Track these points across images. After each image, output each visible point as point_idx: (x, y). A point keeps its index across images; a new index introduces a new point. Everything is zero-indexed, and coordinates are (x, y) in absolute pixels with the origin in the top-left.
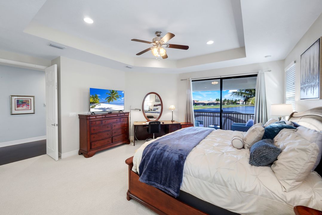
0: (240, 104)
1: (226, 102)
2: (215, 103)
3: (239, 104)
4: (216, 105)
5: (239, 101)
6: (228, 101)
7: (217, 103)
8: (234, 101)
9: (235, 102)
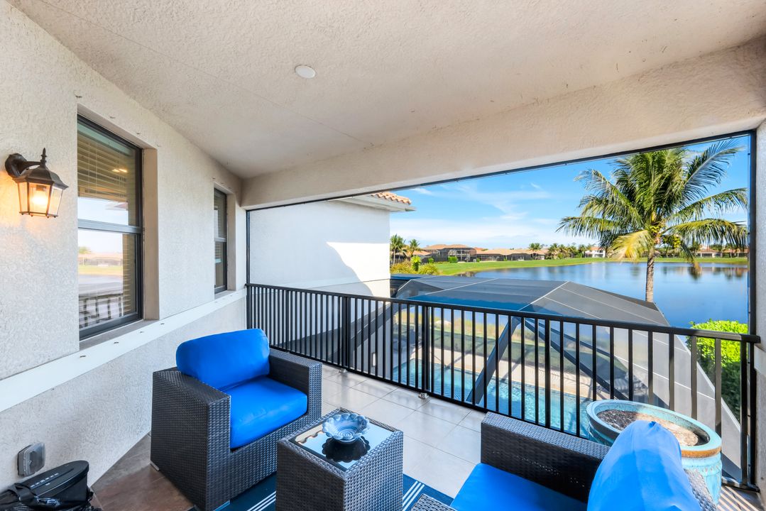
0: (593, 256)
1: (557, 253)
2: (529, 255)
3: (590, 256)
4: (530, 259)
5: (589, 248)
6: (562, 249)
7: (535, 254)
8: (577, 248)
9: (580, 251)
